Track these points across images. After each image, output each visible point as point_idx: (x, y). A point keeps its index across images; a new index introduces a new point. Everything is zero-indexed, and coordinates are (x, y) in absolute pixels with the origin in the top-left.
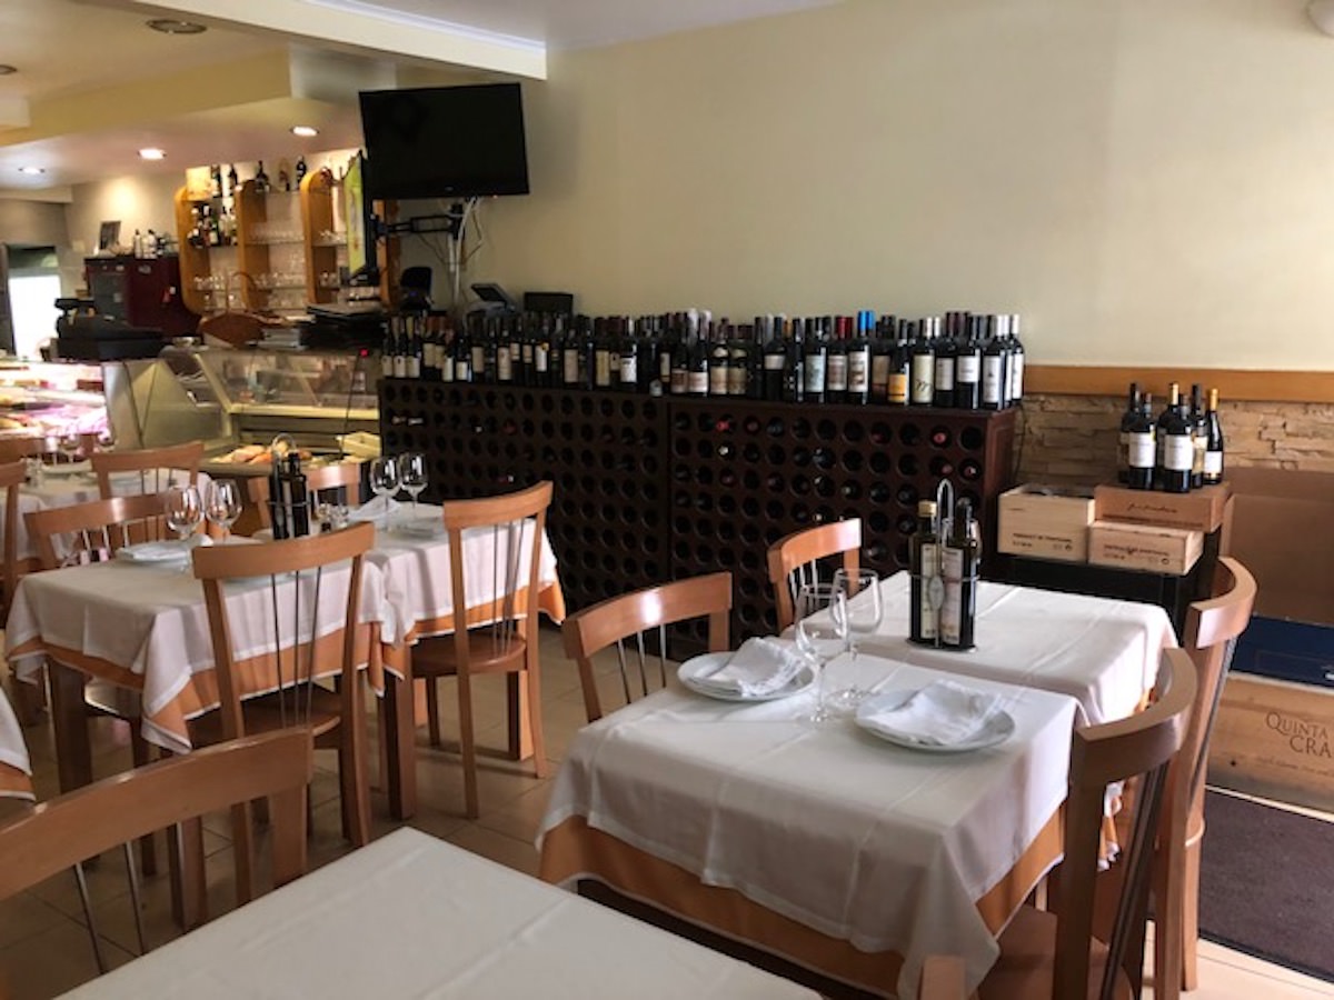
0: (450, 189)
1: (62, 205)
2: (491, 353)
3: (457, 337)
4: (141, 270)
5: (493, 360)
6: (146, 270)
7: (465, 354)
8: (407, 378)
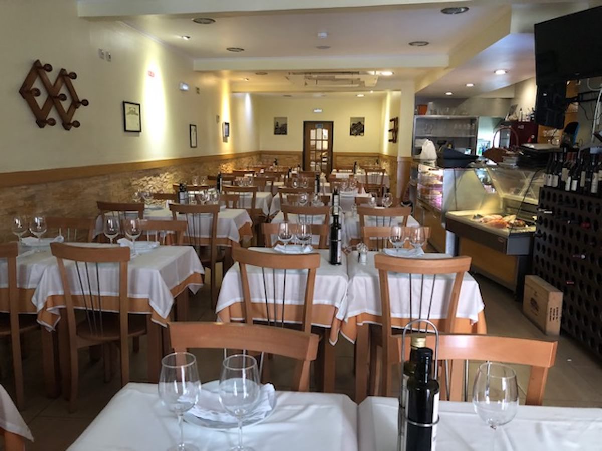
0: (578, 74)
1: (510, 99)
2: (590, 176)
3: (576, 165)
4: (519, 127)
5: (589, 180)
6: (522, 127)
7: (577, 176)
8: (551, 187)
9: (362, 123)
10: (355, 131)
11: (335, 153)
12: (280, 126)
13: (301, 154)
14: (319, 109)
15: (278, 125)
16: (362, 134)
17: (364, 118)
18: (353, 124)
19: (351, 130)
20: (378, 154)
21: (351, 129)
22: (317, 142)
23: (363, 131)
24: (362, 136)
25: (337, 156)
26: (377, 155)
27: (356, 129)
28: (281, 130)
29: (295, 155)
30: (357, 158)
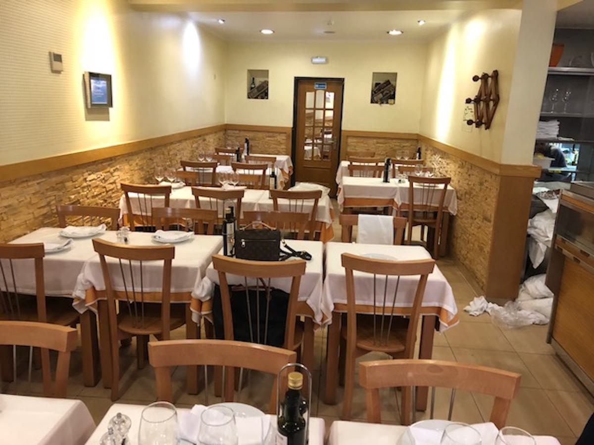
9: (392, 83)
10: (381, 96)
11: (345, 131)
12: (257, 83)
13: (290, 132)
14: (321, 57)
15: (253, 83)
16: (391, 101)
17: (396, 74)
18: (377, 84)
19: (374, 93)
20: (418, 135)
21: (372, 91)
22: (317, 111)
23: (393, 97)
24: (391, 104)
25: (348, 137)
26: (415, 138)
27: (382, 93)
28: (259, 91)
29: (280, 133)
30: (380, 141)
